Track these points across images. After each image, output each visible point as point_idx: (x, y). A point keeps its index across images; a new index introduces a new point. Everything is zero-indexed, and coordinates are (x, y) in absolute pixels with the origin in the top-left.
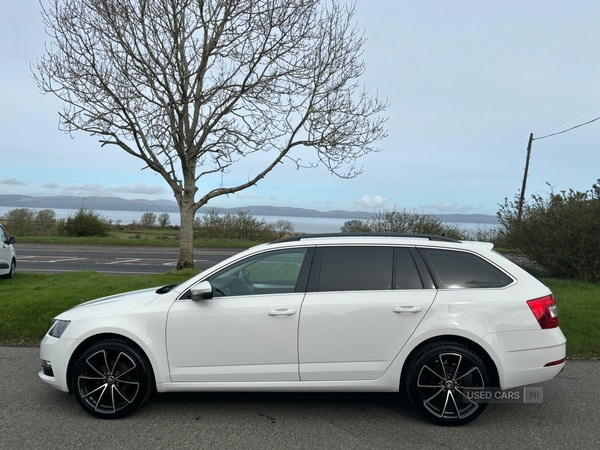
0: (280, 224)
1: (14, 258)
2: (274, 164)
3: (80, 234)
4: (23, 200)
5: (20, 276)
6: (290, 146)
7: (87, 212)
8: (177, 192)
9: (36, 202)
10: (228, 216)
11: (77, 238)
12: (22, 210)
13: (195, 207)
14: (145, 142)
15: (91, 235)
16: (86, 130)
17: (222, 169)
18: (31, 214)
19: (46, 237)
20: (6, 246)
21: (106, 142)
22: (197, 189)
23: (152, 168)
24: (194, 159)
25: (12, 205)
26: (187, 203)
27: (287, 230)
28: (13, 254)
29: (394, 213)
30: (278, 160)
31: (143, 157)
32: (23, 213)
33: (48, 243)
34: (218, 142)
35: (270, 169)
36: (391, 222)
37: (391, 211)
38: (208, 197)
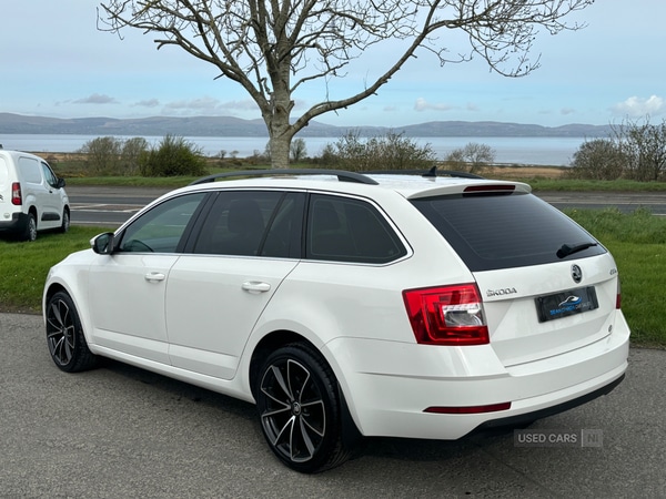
0: (471, 150)
1: (66, 207)
2: (404, 60)
3: (168, 173)
4: (107, 125)
5: (76, 230)
6: (426, 31)
7: (175, 140)
8: (265, 110)
9: (123, 126)
10: (373, 142)
11: (163, 179)
12: (106, 139)
13: (291, 131)
14: (218, 37)
15: (181, 174)
16: (136, 26)
17: (333, 70)
18: (118, 144)
19: (122, 178)
20: (54, 190)
21: (164, 42)
22: (292, 104)
23: (229, 76)
24: (287, 57)
25: (94, 134)
26: (278, 126)
27: (483, 160)
28: (65, 201)
29: (644, 129)
30: (409, 53)
31: (215, 60)
32: (106, 144)
33: (126, 185)
34: (322, 31)
35: (397, 68)
36: (640, 143)
37: (640, 125)
38: (308, 116)
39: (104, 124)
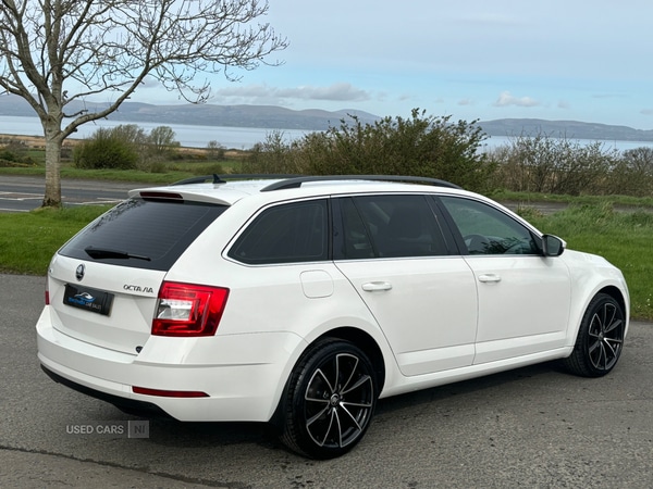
13: (60, 136)
23: (13, 91)
26: (50, 131)
39: (137, 109)
